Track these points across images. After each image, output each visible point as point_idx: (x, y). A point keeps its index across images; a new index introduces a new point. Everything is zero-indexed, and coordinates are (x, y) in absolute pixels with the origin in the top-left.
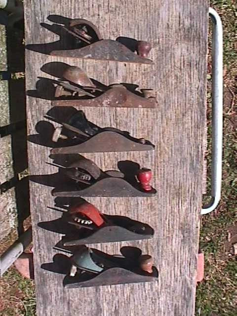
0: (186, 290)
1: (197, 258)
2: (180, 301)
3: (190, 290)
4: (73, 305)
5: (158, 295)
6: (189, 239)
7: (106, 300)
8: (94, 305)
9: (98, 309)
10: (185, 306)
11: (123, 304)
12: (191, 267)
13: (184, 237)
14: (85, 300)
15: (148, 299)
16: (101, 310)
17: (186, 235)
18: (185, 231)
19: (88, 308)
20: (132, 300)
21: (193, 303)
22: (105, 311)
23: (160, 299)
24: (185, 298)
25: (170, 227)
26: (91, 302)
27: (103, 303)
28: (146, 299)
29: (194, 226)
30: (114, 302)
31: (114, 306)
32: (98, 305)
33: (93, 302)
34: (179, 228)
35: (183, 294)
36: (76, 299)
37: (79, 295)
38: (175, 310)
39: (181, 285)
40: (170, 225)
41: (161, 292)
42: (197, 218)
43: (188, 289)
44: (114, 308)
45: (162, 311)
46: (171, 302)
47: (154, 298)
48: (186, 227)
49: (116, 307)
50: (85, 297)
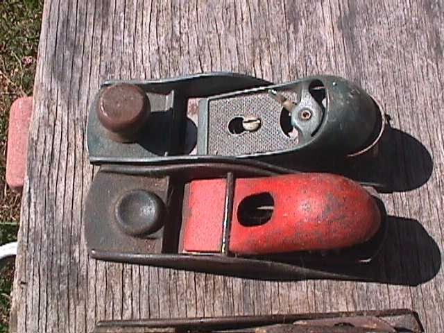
0: (68, 73)
1: (26, 178)
2: (89, 39)
3: (57, 72)
4: (425, 46)
5: (160, 61)
6: (53, 243)
7: (328, 56)
8: (363, 43)
9: (351, 29)
10: (72, 24)
11: (273, 40)
12: (49, 147)
13: (71, 253)
14: (389, 56)
15: (193, 52)
16: (340, 27)
17: (64, 260)
18: (65, 272)
19: (379, 31)
20: (247, 52)
21: (48, 32)
22: (328, 21)
23: (153, 48)
24: (75, 48)
25: (117, 288)
26: (371, 49)
27: (336, 46)
28: (200, 50)
29: (33, 290)
30: (301, 47)
31: (301, 35)
32: (350, 39)
33: (366, 51)
34: (88, 283)
35: (78, 61)
36: (417, 63)
37: (410, 75)
38: (105, 14)
39: (85, 88)
40: (118, 296)
41: (153, 70)
42: (21, 320)
43: (61, 77)
44: (301, 28)
45: (147, 13)
46: (118, 38)
47: (176, 53)
48: (63, 287)
49: (296, 31)
50: (392, 67)
